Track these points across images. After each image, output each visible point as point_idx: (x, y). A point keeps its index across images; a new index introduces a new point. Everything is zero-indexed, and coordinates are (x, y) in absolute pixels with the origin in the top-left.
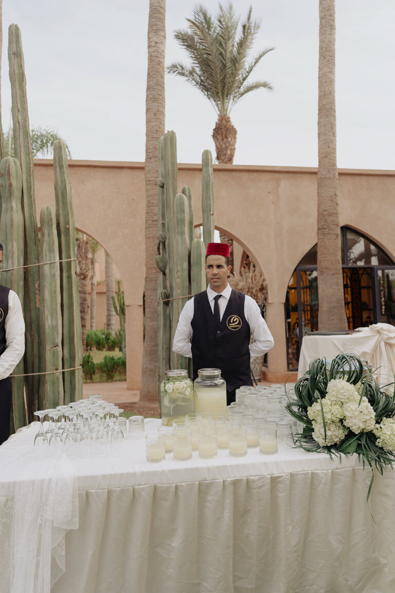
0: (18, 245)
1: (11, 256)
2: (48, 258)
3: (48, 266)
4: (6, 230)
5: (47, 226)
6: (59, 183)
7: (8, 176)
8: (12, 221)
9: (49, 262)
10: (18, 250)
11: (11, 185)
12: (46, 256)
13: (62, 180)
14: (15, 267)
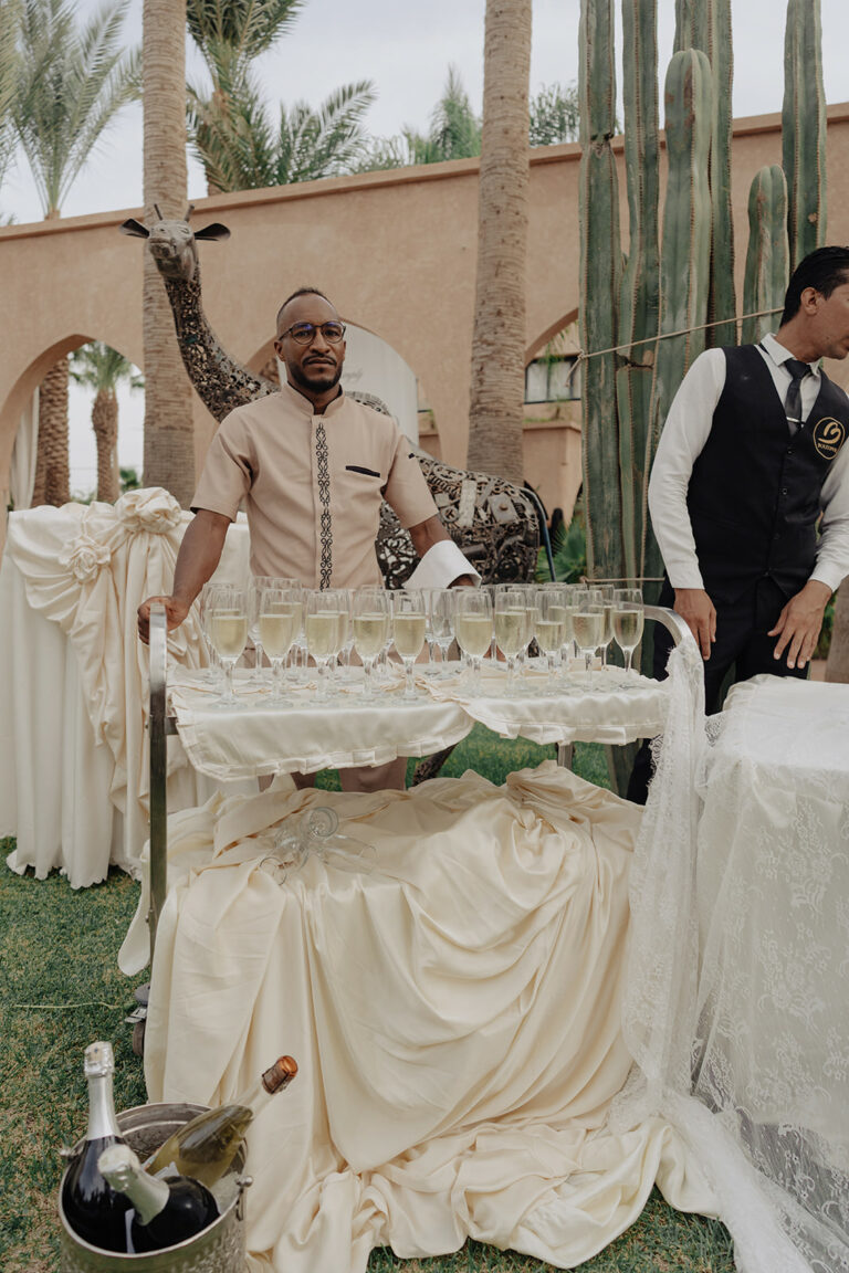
0: (699, 274)
1: (684, 300)
2: (769, 300)
3: (769, 318)
4: (676, 238)
5: (770, 216)
6: (801, 101)
7: (686, 96)
8: (691, 210)
9: (772, 311)
10: (699, 286)
11: (693, 119)
12: (765, 295)
13: (806, 92)
14: (692, 328)
